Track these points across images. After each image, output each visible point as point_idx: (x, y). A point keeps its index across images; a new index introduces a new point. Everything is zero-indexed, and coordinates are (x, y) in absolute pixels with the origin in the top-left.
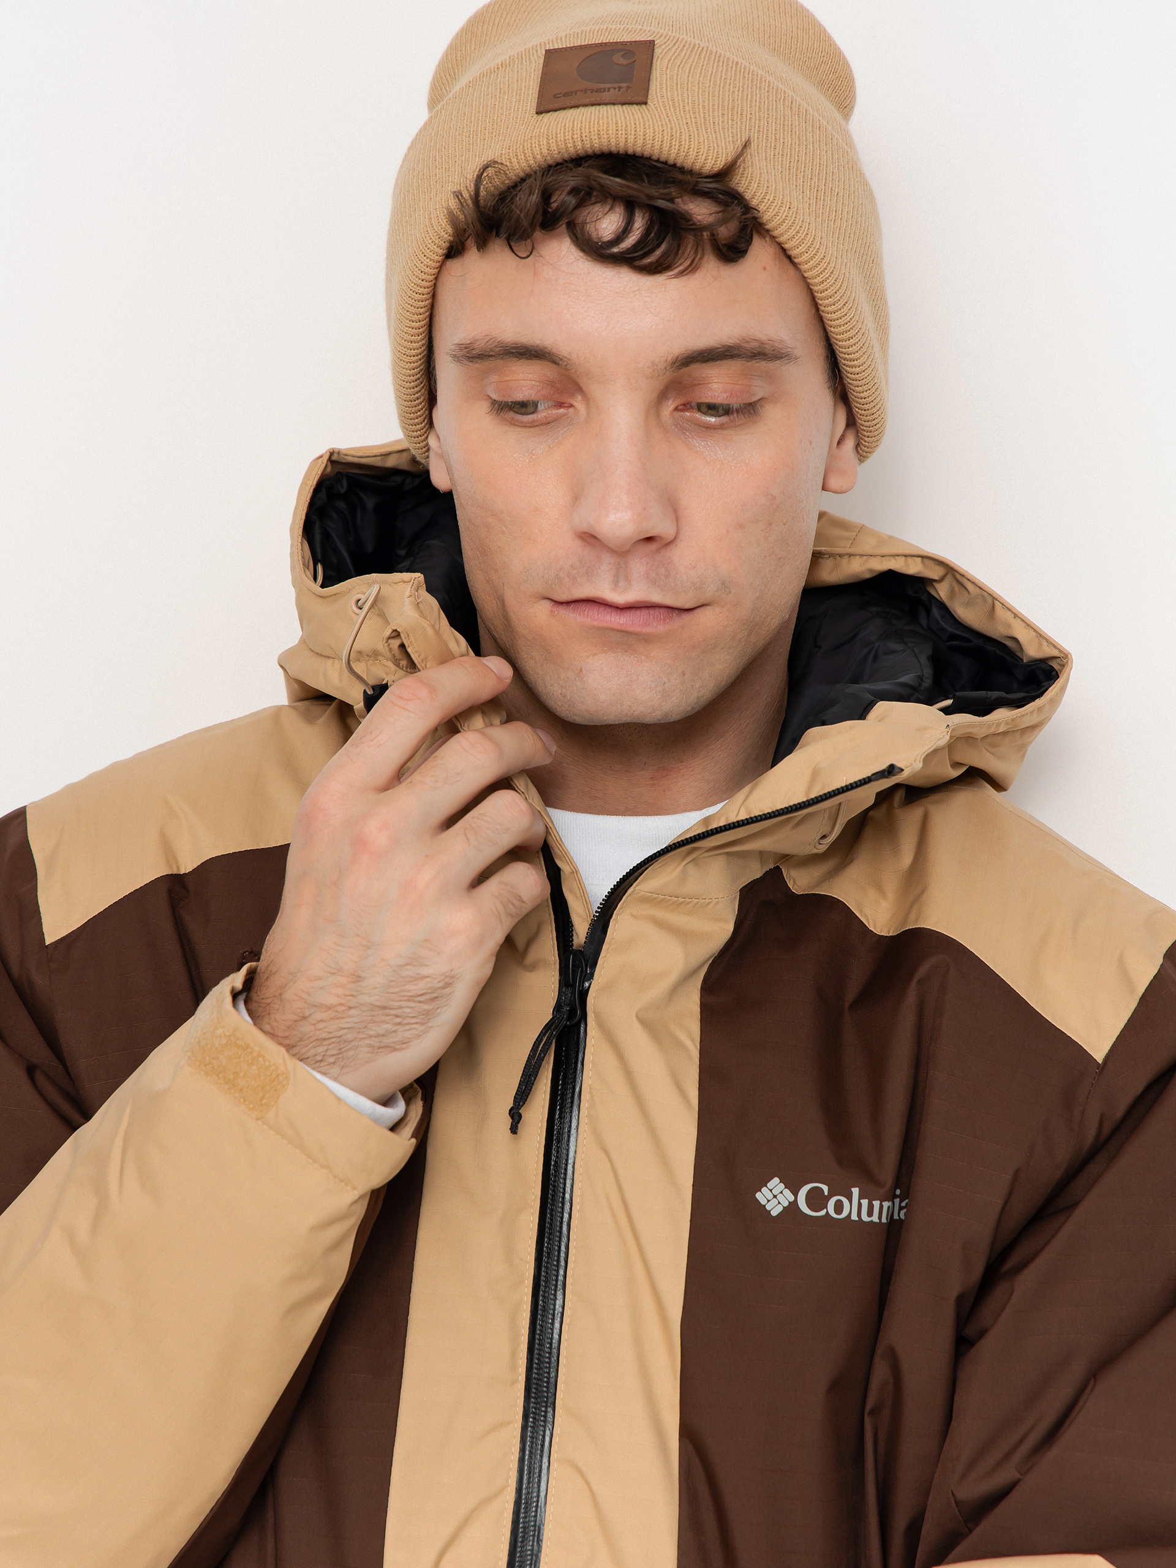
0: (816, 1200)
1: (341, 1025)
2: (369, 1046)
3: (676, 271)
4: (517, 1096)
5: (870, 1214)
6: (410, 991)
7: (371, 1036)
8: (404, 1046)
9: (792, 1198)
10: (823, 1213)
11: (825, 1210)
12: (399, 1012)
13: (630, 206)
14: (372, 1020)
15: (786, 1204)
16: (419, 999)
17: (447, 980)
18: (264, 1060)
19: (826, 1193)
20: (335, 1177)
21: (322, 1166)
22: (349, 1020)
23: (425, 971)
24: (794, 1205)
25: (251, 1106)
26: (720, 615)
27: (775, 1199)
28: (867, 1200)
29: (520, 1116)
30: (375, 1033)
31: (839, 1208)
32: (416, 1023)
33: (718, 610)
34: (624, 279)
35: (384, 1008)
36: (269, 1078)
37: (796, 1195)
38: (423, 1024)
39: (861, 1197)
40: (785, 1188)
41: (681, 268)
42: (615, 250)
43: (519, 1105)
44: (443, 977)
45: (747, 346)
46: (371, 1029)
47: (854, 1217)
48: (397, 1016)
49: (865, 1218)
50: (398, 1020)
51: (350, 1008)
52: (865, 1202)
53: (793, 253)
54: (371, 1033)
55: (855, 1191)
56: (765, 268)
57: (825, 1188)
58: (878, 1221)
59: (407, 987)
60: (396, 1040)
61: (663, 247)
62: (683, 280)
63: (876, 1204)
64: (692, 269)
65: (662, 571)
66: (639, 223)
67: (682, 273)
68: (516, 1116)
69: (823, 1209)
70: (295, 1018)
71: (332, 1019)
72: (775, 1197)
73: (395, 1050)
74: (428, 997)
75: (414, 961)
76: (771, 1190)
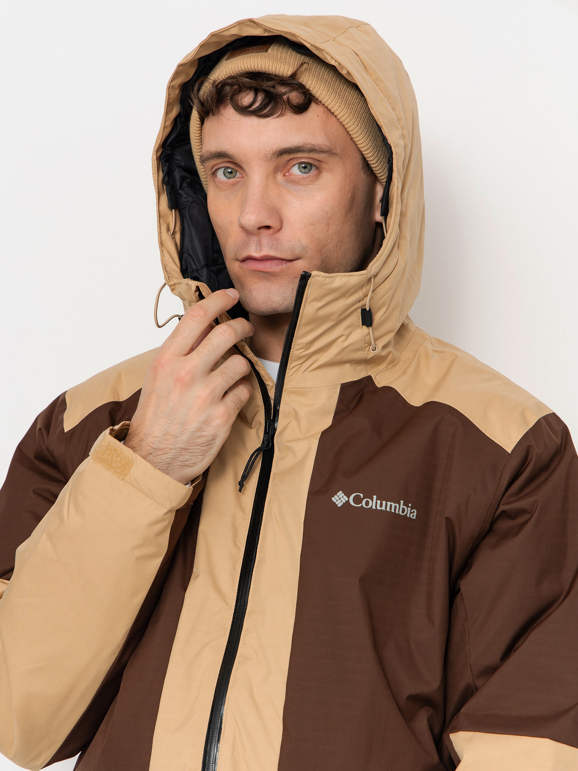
0: (357, 500)
1: (167, 457)
2: (179, 465)
3: (275, 116)
4: (242, 477)
5: (381, 506)
6: (197, 442)
7: (180, 461)
8: (194, 465)
9: (347, 499)
10: (360, 505)
11: (361, 504)
12: (193, 451)
13: (256, 91)
14: (181, 454)
15: (344, 502)
16: (201, 445)
17: (213, 437)
18: (123, 455)
19: (362, 497)
20: (156, 503)
21: (151, 498)
22: (170, 454)
23: (204, 434)
24: (348, 502)
25: (119, 475)
26: (306, 263)
27: (340, 500)
28: (380, 501)
29: (243, 485)
30: (182, 459)
31: (367, 503)
32: (200, 455)
33: (304, 260)
34: (253, 122)
35: (186, 449)
36: (125, 462)
37: (349, 498)
38: (203, 456)
39: (377, 500)
40: (344, 495)
41: (277, 115)
42: (251, 109)
43: (243, 480)
44: (212, 436)
45: (307, 146)
46: (181, 458)
47: (374, 507)
48: (192, 453)
49: (379, 508)
50: (192, 454)
51: (171, 449)
52: (379, 502)
53: (332, 110)
54: (180, 460)
55: (375, 497)
56: (318, 116)
57: (362, 495)
58: (385, 510)
59: (196, 440)
60: (191, 462)
61: (270, 107)
62: (278, 119)
63: (384, 502)
64: (281, 115)
65: (275, 242)
66: (260, 98)
67: (277, 117)
68: (241, 485)
69: (360, 504)
70: (146, 453)
71: (164, 454)
72: (340, 499)
73: (191, 467)
74: (205, 444)
75: (199, 429)
76: (338, 496)
